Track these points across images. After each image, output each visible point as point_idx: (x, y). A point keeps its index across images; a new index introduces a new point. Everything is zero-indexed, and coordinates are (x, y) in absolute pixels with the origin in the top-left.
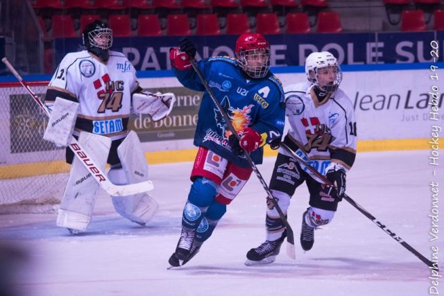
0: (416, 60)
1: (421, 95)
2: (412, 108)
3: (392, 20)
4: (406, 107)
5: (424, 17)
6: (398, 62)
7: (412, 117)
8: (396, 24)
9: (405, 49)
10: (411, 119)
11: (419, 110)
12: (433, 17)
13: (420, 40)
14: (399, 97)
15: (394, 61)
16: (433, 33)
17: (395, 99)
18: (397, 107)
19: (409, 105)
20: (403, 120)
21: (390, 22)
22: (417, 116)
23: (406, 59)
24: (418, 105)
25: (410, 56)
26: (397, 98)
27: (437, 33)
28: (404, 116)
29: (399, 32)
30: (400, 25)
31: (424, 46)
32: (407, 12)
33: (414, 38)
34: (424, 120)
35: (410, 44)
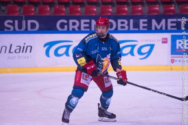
0: (14, 29)
1: (17, 46)
2: (12, 53)
3: (2, 10)
4: (10, 52)
5: (18, 9)
6: (6, 30)
7: (13, 57)
8: (5, 11)
9: (9, 24)
10: (12, 58)
11: (16, 54)
12: (22, 9)
13: (16, 20)
14: (6, 47)
15: (4, 30)
16: (23, 16)
17: (4, 48)
18: (5, 52)
19: (11, 51)
20: (8, 59)
21: (1, 10)
22: (15, 57)
23: (9, 29)
24: (15, 52)
25: (11, 27)
26: (5, 48)
27: (25, 16)
28: (8, 56)
29: (6, 15)
30: (6, 12)
31: (18, 22)
32: (10, 6)
33: (14, 19)
34: (18, 58)
35: (11, 22)
